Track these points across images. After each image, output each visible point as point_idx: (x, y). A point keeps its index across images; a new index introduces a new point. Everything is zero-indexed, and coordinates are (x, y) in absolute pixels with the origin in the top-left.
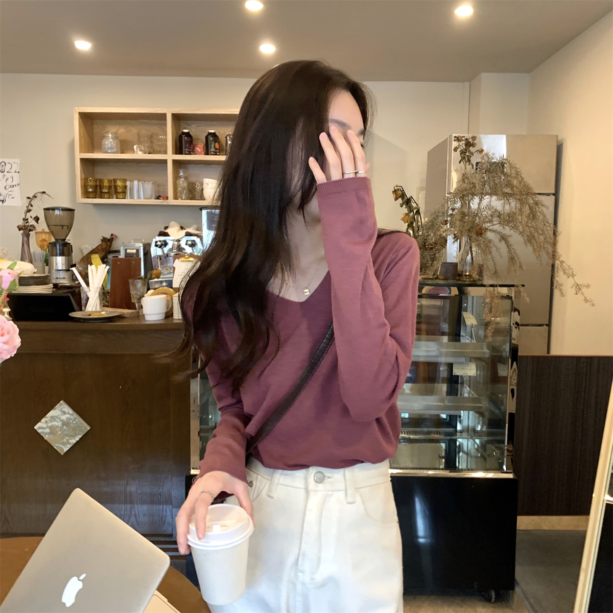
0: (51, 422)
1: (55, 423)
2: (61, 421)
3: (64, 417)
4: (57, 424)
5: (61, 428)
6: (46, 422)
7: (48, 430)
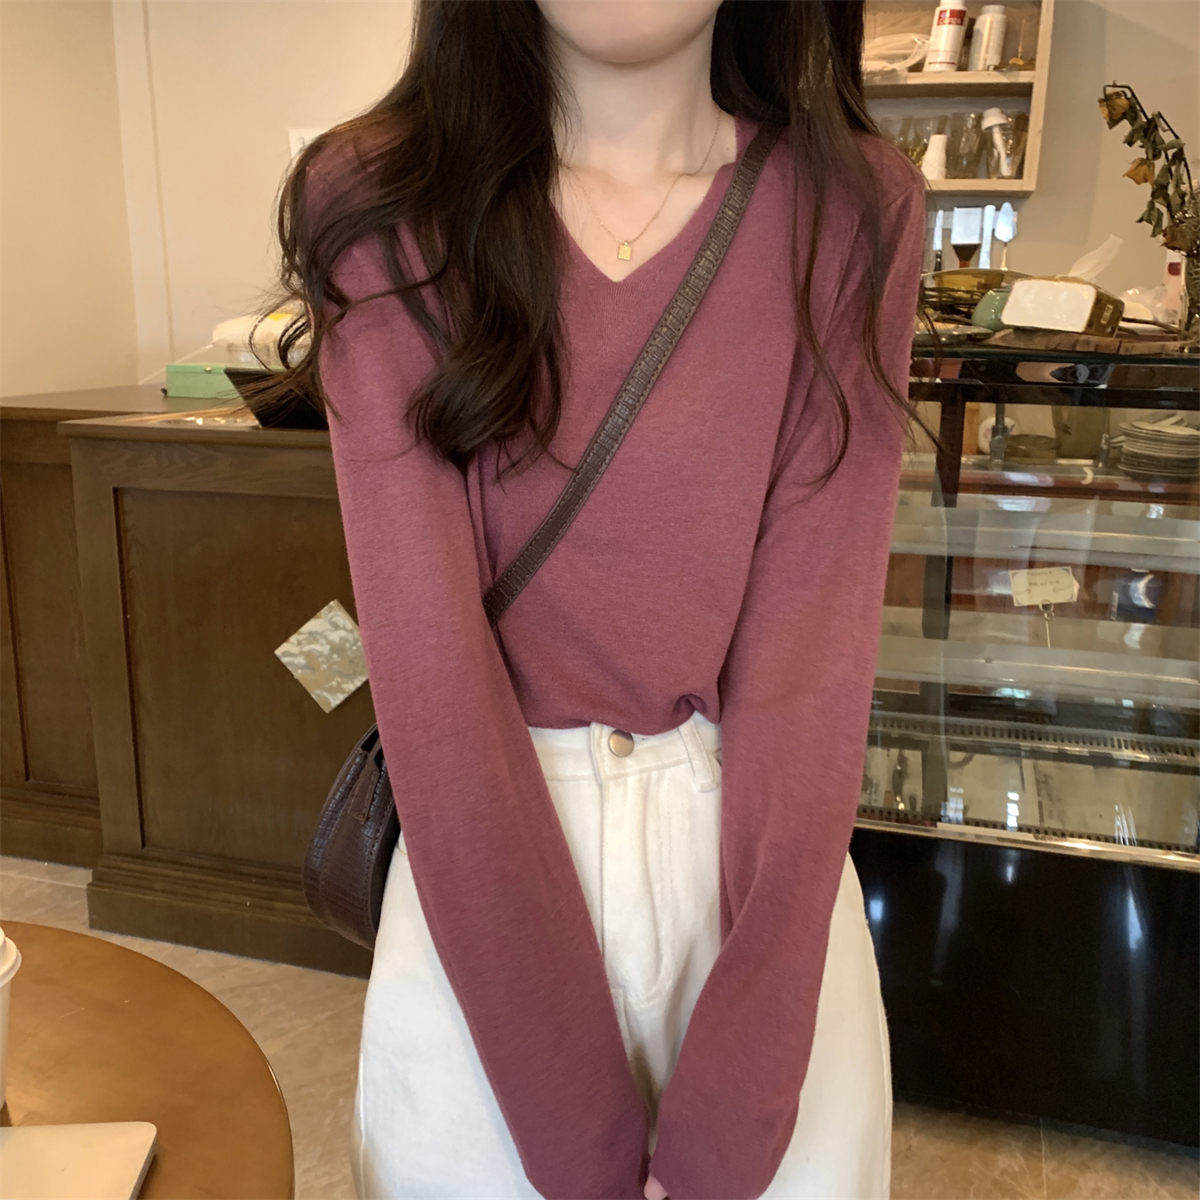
0: (309, 643)
1: (317, 647)
2: (328, 642)
3: (335, 636)
4: (321, 648)
5: (328, 658)
6: (299, 643)
7: (301, 660)
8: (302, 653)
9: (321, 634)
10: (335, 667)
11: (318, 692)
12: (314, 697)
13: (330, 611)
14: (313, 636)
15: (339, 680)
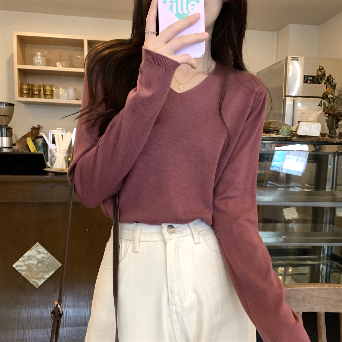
0: (28, 260)
1: (32, 262)
2: (37, 259)
3: (39, 257)
4: (34, 262)
5: (37, 266)
6: (24, 261)
7: (25, 268)
8: (25, 265)
9: (33, 256)
10: (40, 269)
11: (33, 280)
12: (31, 282)
13: (37, 247)
14: (29, 257)
15: (42, 274)
